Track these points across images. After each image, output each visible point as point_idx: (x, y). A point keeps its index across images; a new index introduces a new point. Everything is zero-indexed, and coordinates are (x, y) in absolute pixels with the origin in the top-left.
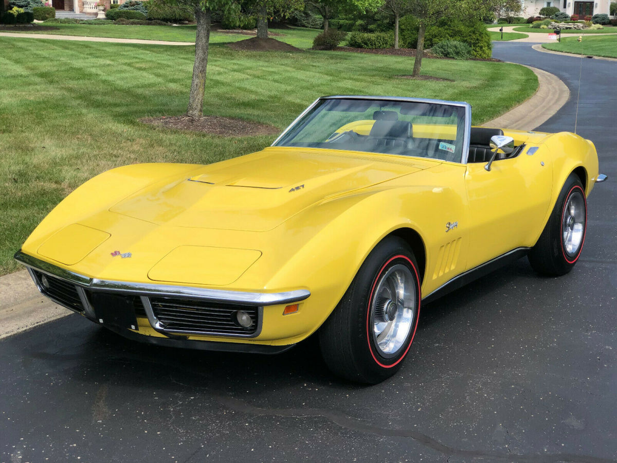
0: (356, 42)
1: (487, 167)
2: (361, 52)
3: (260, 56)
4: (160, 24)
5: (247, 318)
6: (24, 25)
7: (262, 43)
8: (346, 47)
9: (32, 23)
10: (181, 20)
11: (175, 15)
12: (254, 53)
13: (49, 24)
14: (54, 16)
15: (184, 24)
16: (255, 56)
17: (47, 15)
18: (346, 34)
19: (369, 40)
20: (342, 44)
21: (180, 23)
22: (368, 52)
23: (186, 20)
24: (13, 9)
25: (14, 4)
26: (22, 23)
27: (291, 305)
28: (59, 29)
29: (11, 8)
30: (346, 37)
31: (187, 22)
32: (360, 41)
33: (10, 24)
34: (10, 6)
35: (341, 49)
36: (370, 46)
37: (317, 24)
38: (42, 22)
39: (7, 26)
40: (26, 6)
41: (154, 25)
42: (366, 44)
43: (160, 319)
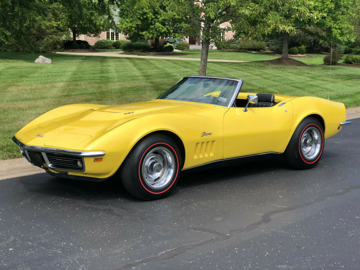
0: (348, 60)
1: (244, 110)
2: (351, 66)
3: (281, 68)
4: (245, 52)
5: (80, 163)
6: (168, 53)
7: (284, 61)
8: (343, 63)
9: (173, 51)
10: (258, 49)
11: (255, 47)
12: (278, 66)
13: (184, 52)
14: (188, 48)
15: (261, 52)
16: (278, 68)
17: (185, 48)
18: (342, 56)
19: (356, 59)
20: (340, 61)
21: (257, 51)
22: (355, 66)
23: (262, 49)
24: (167, 44)
25: (168, 42)
26: (167, 52)
27: (98, 158)
28: (187, 55)
29: (166, 44)
30: (343, 58)
31: (262, 51)
32: (350, 60)
33: (161, 52)
34: (165, 43)
35: (339, 64)
36: (357, 63)
37: (341, 51)
38: (181, 51)
39: (159, 53)
40: (174, 43)
41: (241, 52)
42: (354, 61)
43: (51, 163)
